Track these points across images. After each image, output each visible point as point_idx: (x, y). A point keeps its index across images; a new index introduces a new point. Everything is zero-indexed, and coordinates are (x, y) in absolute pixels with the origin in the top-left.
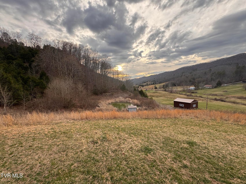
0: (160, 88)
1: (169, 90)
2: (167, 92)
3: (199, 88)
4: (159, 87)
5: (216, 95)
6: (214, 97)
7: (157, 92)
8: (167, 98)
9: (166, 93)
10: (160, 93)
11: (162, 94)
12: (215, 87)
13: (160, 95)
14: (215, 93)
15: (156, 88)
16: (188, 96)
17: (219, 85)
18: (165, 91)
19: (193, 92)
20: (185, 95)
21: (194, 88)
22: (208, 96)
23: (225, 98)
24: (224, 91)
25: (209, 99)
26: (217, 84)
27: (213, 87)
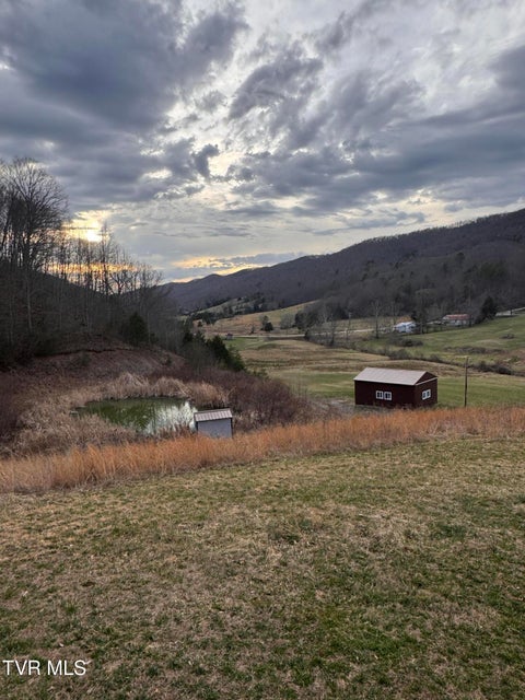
0: (286, 328)
1: (321, 337)
2: (316, 343)
3: (428, 327)
4: (280, 323)
5: (482, 351)
6: (477, 359)
7: (274, 346)
8: (318, 369)
9: (314, 347)
10: (286, 349)
11: (299, 354)
12: (479, 322)
13: (289, 357)
14: (478, 343)
15: (268, 328)
16: (393, 356)
17: (488, 313)
18: (307, 338)
19: (410, 342)
20: (383, 355)
21: (413, 324)
22: (459, 356)
23: (510, 363)
24: (505, 337)
25: (462, 366)
26: (484, 311)
27: (473, 323)
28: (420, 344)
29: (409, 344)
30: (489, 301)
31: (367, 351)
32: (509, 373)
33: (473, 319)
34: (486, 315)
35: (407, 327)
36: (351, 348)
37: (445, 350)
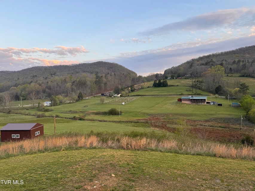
12: (77, 101)
14: (75, 109)
19: (48, 110)
20: (35, 116)
21: (50, 102)
22: (67, 115)
23: (85, 116)
24: (84, 107)
25: (67, 118)
26: (79, 97)
27: (74, 101)
28: (52, 110)
29: (47, 111)
30: (80, 93)
31: (27, 115)
32: (84, 120)
33: (74, 100)
34: (80, 99)
35: (48, 103)
36: (19, 114)
37: (62, 113)
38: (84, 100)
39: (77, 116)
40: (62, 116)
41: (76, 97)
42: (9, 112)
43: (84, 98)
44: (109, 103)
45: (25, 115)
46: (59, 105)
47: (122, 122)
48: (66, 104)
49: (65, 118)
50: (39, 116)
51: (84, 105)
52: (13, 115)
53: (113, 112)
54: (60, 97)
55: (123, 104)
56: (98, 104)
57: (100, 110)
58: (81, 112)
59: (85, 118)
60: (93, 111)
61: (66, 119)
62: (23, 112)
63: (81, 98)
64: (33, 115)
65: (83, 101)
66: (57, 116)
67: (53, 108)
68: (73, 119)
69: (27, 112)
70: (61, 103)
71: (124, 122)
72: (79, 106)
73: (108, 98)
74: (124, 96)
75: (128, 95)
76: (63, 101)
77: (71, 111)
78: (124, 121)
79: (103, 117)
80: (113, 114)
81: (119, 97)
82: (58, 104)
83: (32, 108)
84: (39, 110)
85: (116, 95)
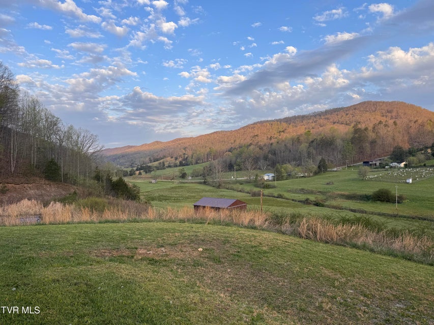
2: (211, 185)
3: (282, 177)
4: (192, 174)
5: (311, 192)
7: (182, 187)
12: (316, 173)
14: (310, 187)
15: (184, 176)
18: (205, 183)
20: (250, 194)
21: (273, 175)
22: (296, 195)
23: (326, 200)
24: (327, 184)
25: (295, 201)
26: (319, 167)
27: (311, 175)
28: (274, 187)
29: (267, 187)
31: (240, 191)
32: (323, 206)
33: (311, 172)
34: (321, 170)
35: (270, 176)
36: (231, 189)
37: (288, 191)
38: (328, 173)
39: (312, 198)
40: (288, 197)
41: (315, 167)
42: (219, 187)
43: (329, 170)
44: (377, 180)
45: (238, 191)
46: (287, 179)
47: (401, 216)
48: (297, 177)
49: (293, 200)
50: (254, 195)
51: (328, 181)
52: (223, 190)
53: (383, 197)
54: (289, 167)
55: (408, 181)
56: (354, 180)
57: (356, 192)
58: (320, 192)
59: (326, 204)
60: (343, 193)
61: (293, 202)
62: (235, 186)
63: (323, 169)
64: (247, 193)
65: (327, 175)
66: (280, 196)
67: (276, 183)
68: (304, 202)
69: (241, 187)
70: (289, 176)
71: (405, 217)
72: (318, 183)
73: (376, 170)
74: (413, 165)
75: (425, 165)
76: (293, 173)
77: (302, 190)
78: (405, 215)
79: (360, 205)
80: (381, 201)
81: (401, 168)
82: (285, 178)
83: (248, 182)
84: (256, 186)
85: (394, 163)
